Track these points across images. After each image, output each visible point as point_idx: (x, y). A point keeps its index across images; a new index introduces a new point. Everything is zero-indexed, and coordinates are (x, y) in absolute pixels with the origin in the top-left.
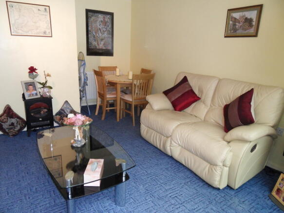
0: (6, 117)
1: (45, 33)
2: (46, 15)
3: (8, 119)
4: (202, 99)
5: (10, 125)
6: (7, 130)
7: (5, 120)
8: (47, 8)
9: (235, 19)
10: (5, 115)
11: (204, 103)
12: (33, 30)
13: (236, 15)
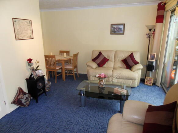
0: (22, 95)
1: (30, 37)
2: (30, 26)
3: (24, 96)
4: (110, 60)
5: (26, 99)
6: (24, 104)
7: (22, 97)
8: (30, 21)
9: (115, 28)
10: (21, 94)
11: (111, 61)
12: (25, 35)
13: (115, 26)
